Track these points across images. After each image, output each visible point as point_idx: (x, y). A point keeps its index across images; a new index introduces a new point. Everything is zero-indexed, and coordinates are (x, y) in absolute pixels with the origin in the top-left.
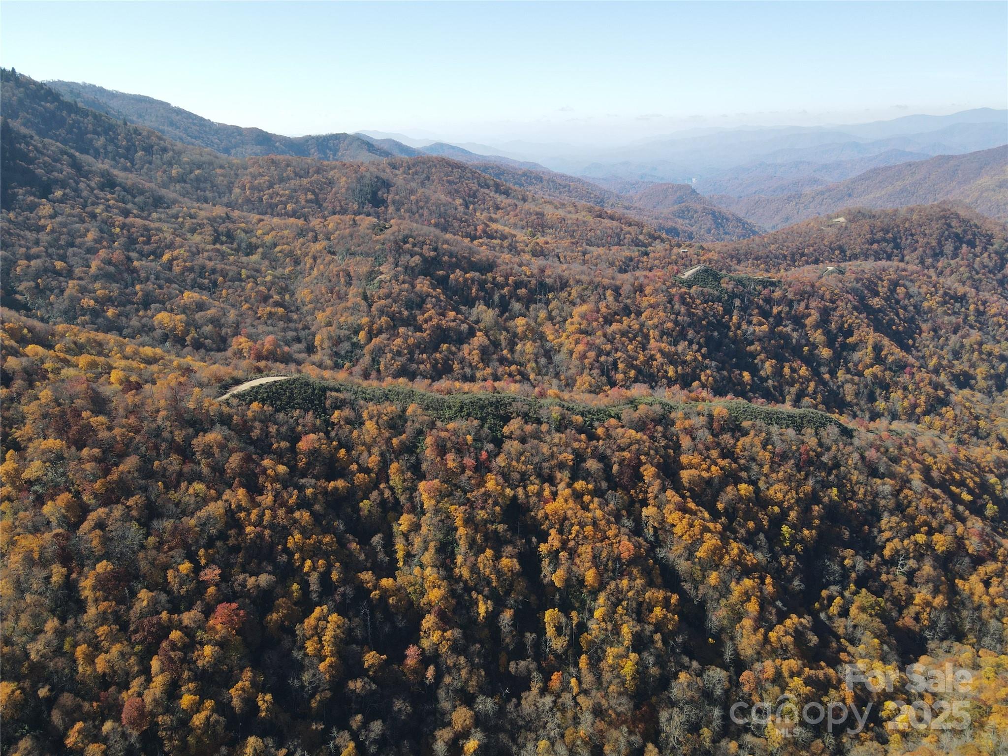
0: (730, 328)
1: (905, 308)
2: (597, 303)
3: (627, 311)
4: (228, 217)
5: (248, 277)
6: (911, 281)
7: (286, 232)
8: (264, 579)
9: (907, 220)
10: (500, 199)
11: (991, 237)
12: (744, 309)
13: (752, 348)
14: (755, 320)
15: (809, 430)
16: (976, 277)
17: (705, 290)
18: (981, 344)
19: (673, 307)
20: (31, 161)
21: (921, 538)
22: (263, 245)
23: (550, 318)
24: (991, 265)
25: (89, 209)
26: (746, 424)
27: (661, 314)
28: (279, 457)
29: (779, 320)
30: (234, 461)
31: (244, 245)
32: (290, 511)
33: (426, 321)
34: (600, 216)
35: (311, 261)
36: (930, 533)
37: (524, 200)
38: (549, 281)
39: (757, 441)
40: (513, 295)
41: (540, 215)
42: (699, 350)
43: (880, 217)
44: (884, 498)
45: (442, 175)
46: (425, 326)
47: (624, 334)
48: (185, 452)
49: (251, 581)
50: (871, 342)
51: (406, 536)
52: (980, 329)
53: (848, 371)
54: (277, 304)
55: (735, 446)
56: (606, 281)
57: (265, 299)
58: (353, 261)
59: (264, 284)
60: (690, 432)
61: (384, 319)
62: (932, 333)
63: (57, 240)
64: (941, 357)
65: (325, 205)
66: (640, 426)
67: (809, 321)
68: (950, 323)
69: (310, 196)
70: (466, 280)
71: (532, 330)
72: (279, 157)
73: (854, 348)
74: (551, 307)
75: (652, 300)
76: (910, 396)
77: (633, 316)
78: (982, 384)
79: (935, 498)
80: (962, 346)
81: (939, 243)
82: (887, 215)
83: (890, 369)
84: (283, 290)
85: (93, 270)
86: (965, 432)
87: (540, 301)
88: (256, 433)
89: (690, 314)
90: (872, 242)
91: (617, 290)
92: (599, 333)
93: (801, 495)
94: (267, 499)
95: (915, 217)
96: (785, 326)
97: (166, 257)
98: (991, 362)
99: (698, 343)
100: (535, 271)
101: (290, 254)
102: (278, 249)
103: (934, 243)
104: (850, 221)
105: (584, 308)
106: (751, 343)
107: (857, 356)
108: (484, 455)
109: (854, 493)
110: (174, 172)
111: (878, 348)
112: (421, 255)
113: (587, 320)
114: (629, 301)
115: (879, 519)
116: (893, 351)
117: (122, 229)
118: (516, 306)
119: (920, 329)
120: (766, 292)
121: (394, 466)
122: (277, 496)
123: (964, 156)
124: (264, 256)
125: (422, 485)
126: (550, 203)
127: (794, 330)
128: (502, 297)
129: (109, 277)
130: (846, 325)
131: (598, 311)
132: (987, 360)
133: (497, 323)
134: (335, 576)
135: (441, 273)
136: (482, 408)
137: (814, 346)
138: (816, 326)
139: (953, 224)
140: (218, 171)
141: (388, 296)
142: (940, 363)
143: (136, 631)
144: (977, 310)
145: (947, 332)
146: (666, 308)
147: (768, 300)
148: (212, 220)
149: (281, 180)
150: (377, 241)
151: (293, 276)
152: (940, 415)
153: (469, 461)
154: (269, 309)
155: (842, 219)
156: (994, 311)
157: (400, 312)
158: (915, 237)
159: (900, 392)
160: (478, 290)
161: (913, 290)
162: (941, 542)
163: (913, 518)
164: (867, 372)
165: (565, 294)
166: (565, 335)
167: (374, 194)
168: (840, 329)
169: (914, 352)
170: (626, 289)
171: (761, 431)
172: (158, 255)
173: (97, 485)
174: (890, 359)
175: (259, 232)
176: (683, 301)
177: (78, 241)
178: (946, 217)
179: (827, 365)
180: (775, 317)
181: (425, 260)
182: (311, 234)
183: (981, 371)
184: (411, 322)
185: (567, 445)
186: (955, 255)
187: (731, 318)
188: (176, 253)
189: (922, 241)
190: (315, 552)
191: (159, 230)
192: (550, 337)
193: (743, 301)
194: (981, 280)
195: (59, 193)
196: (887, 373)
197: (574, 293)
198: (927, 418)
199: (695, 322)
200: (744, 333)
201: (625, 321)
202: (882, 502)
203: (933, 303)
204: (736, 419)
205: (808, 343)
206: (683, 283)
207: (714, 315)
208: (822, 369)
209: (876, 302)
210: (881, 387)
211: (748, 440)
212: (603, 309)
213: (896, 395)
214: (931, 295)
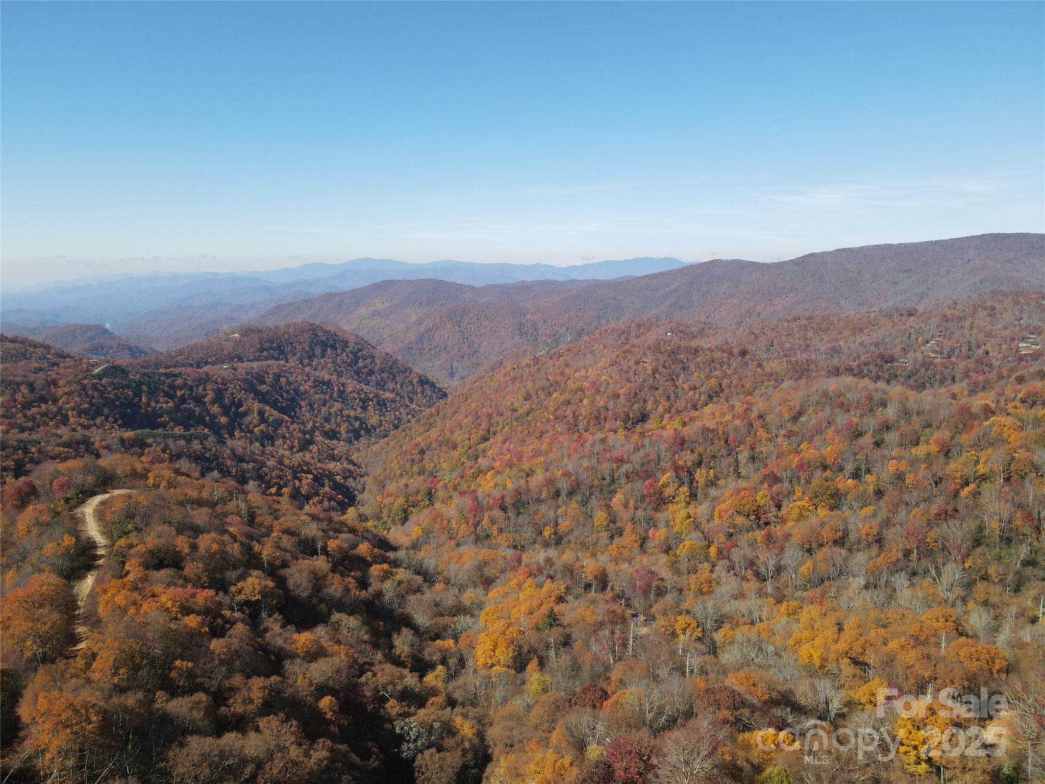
0: (141, 407)
1: (287, 392)
2: (13, 396)
3: (44, 400)
6: (290, 373)
9: (285, 332)
11: (347, 342)
12: (152, 393)
13: (162, 419)
14: (161, 400)
15: (196, 442)
16: (339, 370)
17: (115, 381)
18: (341, 411)
19: (86, 394)
24: (349, 361)
26: (149, 441)
27: (76, 399)
29: (183, 400)
36: (280, 488)
39: (158, 449)
42: (116, 421)
43: (265, 331)
44: (248, 473)
47: (43, 415)
50: (256, 409)
52: (342, 402)
53: (242, 431)
56: (18, 379)
60: (107, 448)
62: (308, 407)
64: (314, 422)
67: (207, 399)
68: (320, 399)
73: (246, 414)
75: (67, 390)
76: (288, 442)
77: (50, 402)
78: (344, 435)
79: (282, 470)
80: (330, 414)
81: (311, 347)
82: (270, 330)
83: (272, 426)
86: (327, 459)
89: (102, 397)
90: (262, 350)
91: (31, 387)
92: (19, 415)
95: (291, 330)
96: (189, 404)
98: (350, 422)
99: (114, 417)
103: (307, 348)
104: (242, 335)
106: (161, 416)
107: (247, 419)
111: (261, 413)
113: (5, 407)
114: (44, 392)
116: (273, 414)
119: (300, 405)
120: (169, 380)
123: (345, 293)
130: (236, 400)
131: (15, 400)
132: (348, 421)
137: (214, 417)
138: (213, 402)
139: (319, 334)
142: (314, 426)
144: (339, 390)
145: (319, 406)
146: (81, 394)
147: (172, 387)
152: (310, 451)
155: (236, 335)
156: (350, 389)
158: (293, 345)
159: (280, 440)
161: (292, 379)
163: (269, 482)
164: (256, 429)
168: (232, 402)
170: (40, 384)
171: (160, 443)
174: (271, 419)
176: (95, 387)
178: (313, 330)
179: (227, 429)
180: (179, 399)
183: (343, 428)
186: (323, 356)
187: (141, 400)
189: (299, 347)
193: (149, 388)
194: (343, 372)
196: (270, 428)
198: (301, 454)
199: (109, 403)
200: (154, 409)
201: (43, 406)
202: (248, 475)
203: (307, 387)
204: (142, 440)
205: (209, 414)
206: (94, 376)
207: (125, 398)
208: (222, 431)
209: (263, 388)
210: (268, 438)
211: (151, 449)
212: (20, 399)
213: (279, 442)
214: (305, 381)
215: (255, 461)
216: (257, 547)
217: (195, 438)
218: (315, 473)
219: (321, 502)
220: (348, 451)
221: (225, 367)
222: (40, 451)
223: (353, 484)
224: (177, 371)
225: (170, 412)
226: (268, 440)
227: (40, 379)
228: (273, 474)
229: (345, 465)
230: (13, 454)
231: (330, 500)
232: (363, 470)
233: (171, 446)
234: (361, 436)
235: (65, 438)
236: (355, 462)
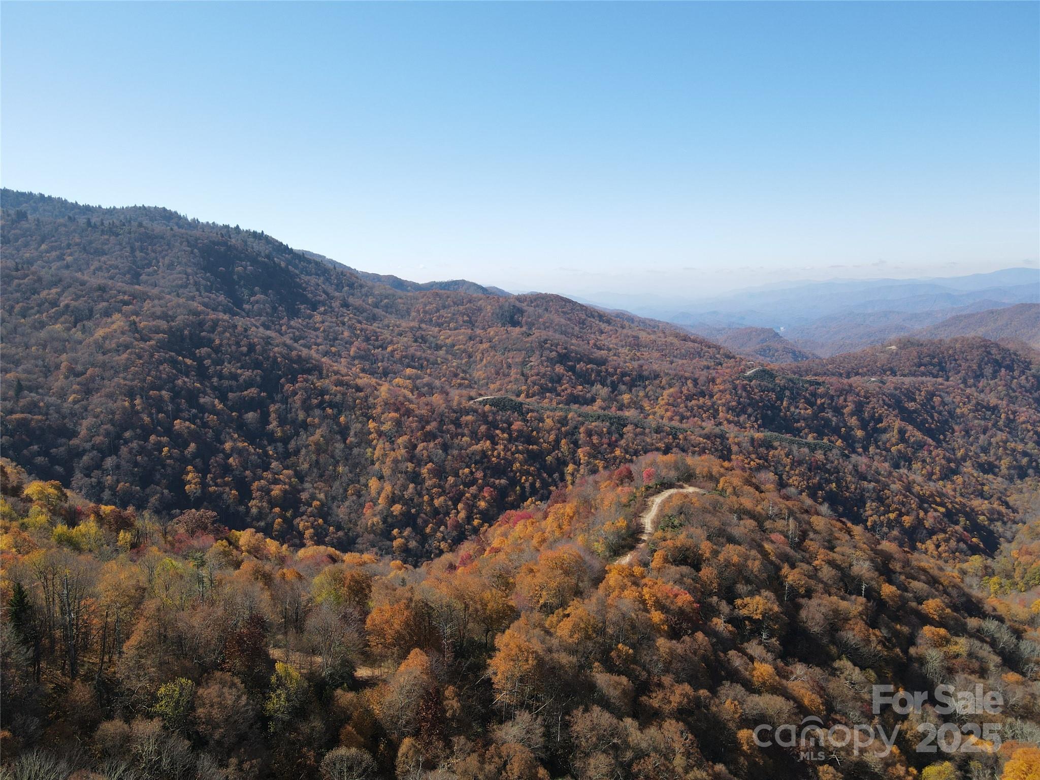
0: (780, 410)
1: (940, 413)
2: (680, 388)
3: (703, 394)
4: (420, 328)
5: (442, 363)
6: (947, 392)
7: (461, 337)
8: (503, 481)
9: (950, 348)
10: (603, 326)
11: (1030, 363)
12: (794, 398)
13: (798, 424)
14: (801, 406)
15: (820, 452)
16: (1013, 394)
17: (763, 383)
18: (1005, 442)
19: (736, 392)
20: (305, 289)
21: (892, 516)
22: (446, 345)
23: (647, 396)
24: (1028, 385)
25: (340, 319)
26: (776, 444)
27: (728, 396)
28: (503, 431)
29: (822, 408)
30: (483, 428)
31: (433, 345)
32: (513, 454)
33: (563, 391)
34: (685, 340)
35: (481, 355)
36: (901, 515)
37: (623, 327)
38: (646, 373)
39: (782, 452)
40: (621, 381)
41: (636, 338)
42: (756, 421)
43: (926, 345)
44: (868, 492)
45: (558, 307)
46: (562, 394)
47: (700, 407)
48: (457, 423)
49: (497, 482)
50: (896, 427)
51: (572, 474)
52: (1009, 433)
53: (878, 447)
54: (463, 379)
55: (767, 455)
56: (687, 375)
57: (456, 375)
58: (511, 354)
59: (453, 367)
60: (738, 444)
61: (536, 387)
62: (963, 433)
63: (328, 336)
64: (967, 450)
65: (476, 324)
66: (707, 437)
67: (845, 411)
68: (979, 425)
69: (466, 318)
70: (588, 369)
71: (635, 403)
72: (441, 291)
73: (885, 430)
74: (647, 390)
75: (722, 387)
76: (928, 467)
77: (707, 397)
78: (1004, 470)
79: (906, 497)
80: (990, 444)
81: (980, 366)
82: (933, 344)
83: (913, 447)
84: (464, 372)
85: (352, 353)
86: (972, 494)
87: (639, 385)
88: (490, 418)
89: (749, 397)
90: (920, 365)
91: (695, 382)
92: (682, 405)
93: (810, 484)
94: (500, 447)
95: (958, 346)
96: (827, 413)
97: (390, 349)
98: (1015, 457)
99: (756, 417)
100: (636, 366)
101: (465, 351)
102: (456, 348)
103: (975, 367)
104: (900, 348)
105: (672, 390)
106: (798, 421)
107: (885, 437)
108: (614, 439)
109: (848, 488)
110: (370, 301)
111: (902, 432)
112: (557, 352)
113: (674, 397)
114: (704, 388)
115: (865, 504)
116: (915, 434)
117: (361, 331)
118: (623, 387)
119: (953, 429)
120: (812, 388)
121: (563, 441)
122: (505, 446)
124: (447, 352)
125: (580, 450)
126: (643, 330)
127: (833, 416)
128: (613, 382)
129: (362, 358)
130: (877, 415)
131: (681, 392)
132: (1012, 455)
133: (609, 396)
134: (538, 485)
135: (570, 363)
136: (610, 419)
137: (851, 429)
138: (852, 414)
139: (993, 352)
140: (400, 300)
141: (538, 374)
143: (449, 493)
144: (1008, 418)
145: (977, 433)
146: (732, 392)
147: (814, 395)
148: (412, 329)
149: (444, 307)
150: (527, 342)
151: (469, 364)
152: (953, 482)
153: (605, 440)
154: (459, 381)
155: (893, 347)
156: (1022, 419)
157: (546, 384)
158: (958, 362)
159: (919, 464)
160: (596, 376)
161: (948, 399)
162: (907, 520)
164: (893, 449)
165: (657, 382)
166: (657, 407)
167: (512, 317)
168: (872, 417)
169: (944, 444)
170: (702, 379)
171: (785, 448)
172: (385, 348)
173: (419, 434)
174: (912, 440)
175: (442, 337)
176: (744, 388)
177: (340, 337)
178: (986, 346)
179: (863, 443)
180: (818, 407)
181: (559, 355)
182: (478, 339)
183: (1004, 463)
184: (552, 390)
185: (661, 439)
186: (994, 377)
187: (782, 404)
188: (395, 347)
189: (964, 365)
190: (528, 473)
191: (381, 333)
192: (648, 408)
193: (792, 393)
194: (1017, 398)
195: (322, 309)
196: (909, 449)
197: (664, 382)
198: (941, 483)
199: (753, 404)
200: (792, 414)
201: (701, 400)
202: (867, 495)
203: (965, 410)
204: (770, 442)
205: (845, 426)
206: (745, 378)
207: (769, 400)
208: (857, 445)
209: (911, 406)
210: (905, 460)
211: (776, 452)
212: (685, 392)
213: (917, 466)
214: (964, 404)
215: (878, 481)
216: (786, 569)
217: (820, 448)
218: (950, 506)
219: (947, 541)
220: (1005, 489)
221: (873, 379)
222: (685, 439)
223: (1001, 530)
224: (820, 379)
225: (808, 418)
226: (906, 461)
227: (702, 376)
228: (896, 499)
229: (995, 506)
230: (665, 437)
231: (959, 541)
232: (1018, 517)
233: (795, 451)
234: (1026, 475)
235: (706, 431)
236: (1011, 504)
